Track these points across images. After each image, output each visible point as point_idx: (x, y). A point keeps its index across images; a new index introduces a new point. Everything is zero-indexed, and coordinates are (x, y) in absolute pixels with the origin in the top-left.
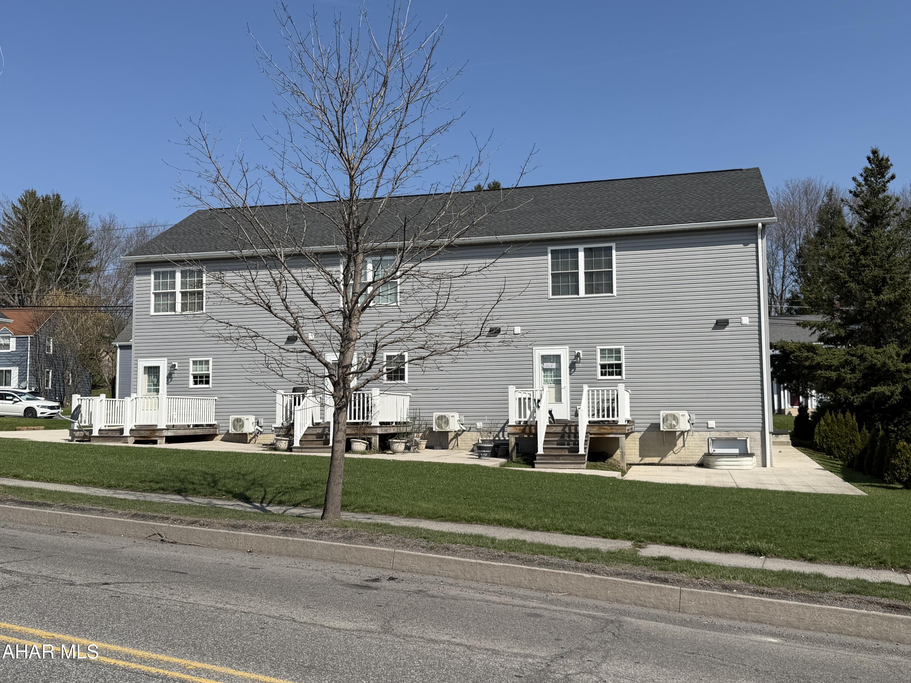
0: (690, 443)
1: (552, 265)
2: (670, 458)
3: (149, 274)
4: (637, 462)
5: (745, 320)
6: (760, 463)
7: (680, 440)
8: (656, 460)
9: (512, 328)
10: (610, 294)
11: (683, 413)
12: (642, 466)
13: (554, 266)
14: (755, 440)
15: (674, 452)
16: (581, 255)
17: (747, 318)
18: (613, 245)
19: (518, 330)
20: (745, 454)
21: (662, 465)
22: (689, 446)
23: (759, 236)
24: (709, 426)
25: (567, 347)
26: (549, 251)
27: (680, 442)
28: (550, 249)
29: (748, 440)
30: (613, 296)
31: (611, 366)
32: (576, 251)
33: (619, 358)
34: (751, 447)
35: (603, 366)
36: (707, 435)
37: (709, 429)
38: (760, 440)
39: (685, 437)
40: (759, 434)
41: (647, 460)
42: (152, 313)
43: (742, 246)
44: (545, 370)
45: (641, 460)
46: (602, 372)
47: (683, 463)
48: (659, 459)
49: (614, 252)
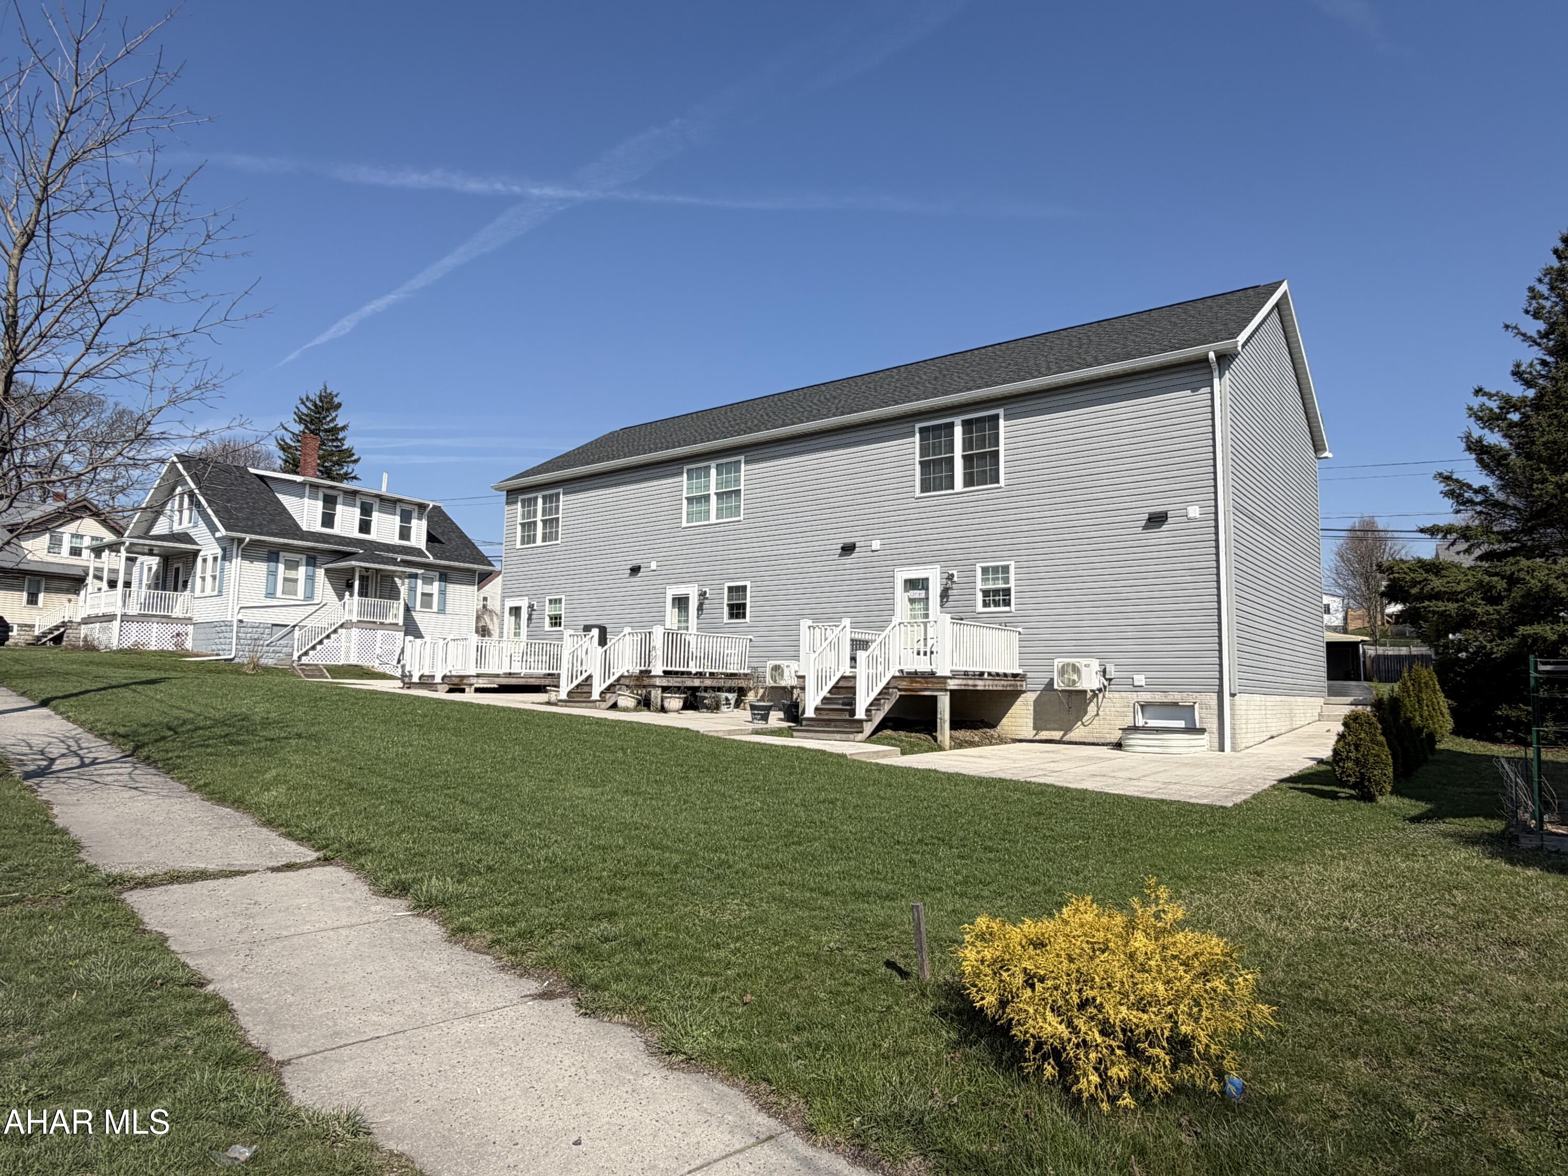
0: (1107, 710)
1: (921, 449)
2: (1078, 733)
3: (516, 502)
4: (1030, 737)
5: (1194, 512)
6: (1217, 745)
7: (1092, 704)
8: (1057, 735)
9: (868, 543)
10: (996, 485)
11: (1087, 663)
12: (1036, 744)
13: (924, 451)
14: (1208, 707)
15: (1083, 724)
16: (958, 431)
17: (1197, 507)
18: (1001, 412)
19: (876, 545)
20: (1192, 730)
21: (1065, 743)
22: (1106, 715)
23: (1216, 374)
24: (1136, 683)
25: (938, 566)
26: (917, 430)
27: (1092, 708)
28: (918, 426)
29: (1197, 706)
30: (1000, 488)
31: (996, 592)
32: (951, 426)
33: (1006, 580)
34: (1201, 718)
35: (986, 593)
36: (1134, 697)
37: (1137, 688)
38: (1216, 707)
39: (1100, 700)
40: (1215, 696)
41: (1044, 735)
42: (518, 546)
43: (1189, 392)
44: (912, 601)
45: (1036, 734)
46: (984, 601)
47: (1096, 741)
48: (1062, 733)
49: (1002, 422)
